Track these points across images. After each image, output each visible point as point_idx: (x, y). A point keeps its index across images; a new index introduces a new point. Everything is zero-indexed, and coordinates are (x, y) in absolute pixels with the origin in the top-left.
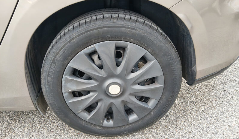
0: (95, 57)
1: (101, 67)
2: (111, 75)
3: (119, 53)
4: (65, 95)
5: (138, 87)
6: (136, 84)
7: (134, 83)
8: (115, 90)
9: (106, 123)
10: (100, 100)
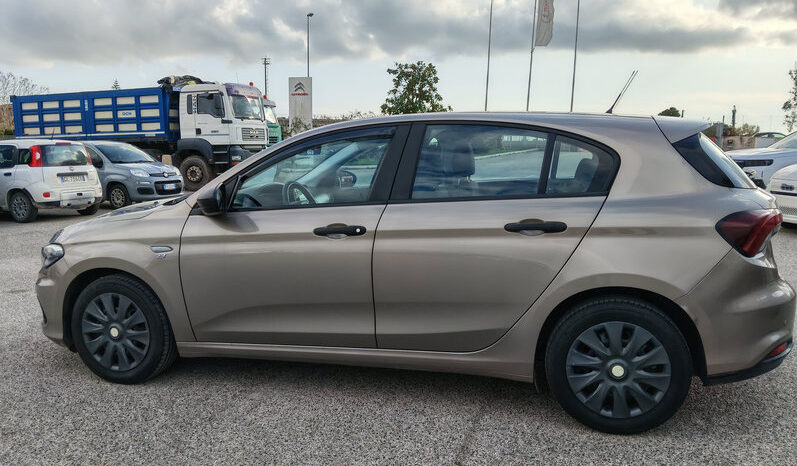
0: (603, 337)
1: (607, 345)
2: (616, 355)
3: (627, 334)
4: (568, 368)
5: (642, 373)
7: (639, 368)
8: (618, 371)
9: (603, 412)
10: (601, 381)
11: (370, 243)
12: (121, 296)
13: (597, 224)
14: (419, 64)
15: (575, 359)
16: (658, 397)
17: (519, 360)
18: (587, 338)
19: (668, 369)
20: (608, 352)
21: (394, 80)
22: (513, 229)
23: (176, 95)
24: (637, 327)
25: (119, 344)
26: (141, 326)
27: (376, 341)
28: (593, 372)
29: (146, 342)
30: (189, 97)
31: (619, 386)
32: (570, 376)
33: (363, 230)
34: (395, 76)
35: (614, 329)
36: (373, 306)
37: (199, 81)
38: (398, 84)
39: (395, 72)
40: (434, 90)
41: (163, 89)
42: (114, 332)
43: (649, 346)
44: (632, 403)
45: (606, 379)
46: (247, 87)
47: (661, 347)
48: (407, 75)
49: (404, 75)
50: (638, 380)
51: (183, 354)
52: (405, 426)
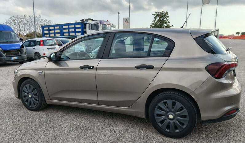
0: (166, 104)
1: (167, 108)
2: (170, 111)
3: (174, 104)
4: (155, 114)
5: (179, 118)
6: (179, 116)
7: (178, 116)
8: (171, 117)
9: (167, 130)
10: (166, 119)
11: (95, 71)
12: (31, 85)
13: (164, 67)
14: (163, 12)
15: (157, 112)
16: (184, 127)
17: (140, 111)
18: (161, 105)
19: (188, 117)
20: (168, 110)
21: (154, 17)
22: (138, 68)
23: (86, 24)
24: (177, 102)
25: (31, 99)
26: (36, 94)
27: (98, 102)
28: (163, 116)
29: (38, 99)
30: (89, 25)
31: (172, 122)
32: (156, 117)
33: (93, 67)
34: (155, 16)
35: (170, 102)
36: (97, 92)
37: (92, 20)
38: (156, 18)
39: (155, 15)
40: (168, 20)
41: (82, 23)
42: (30, 96)
43: (181, 109)
44: (176, 128)
45: (167, 119)
46: (106, 21)
47: (185, 109)
48: (159, 15)
49: (157, 15)
50: (178, 120)
51: (48, 103)
52: (104, 130)
